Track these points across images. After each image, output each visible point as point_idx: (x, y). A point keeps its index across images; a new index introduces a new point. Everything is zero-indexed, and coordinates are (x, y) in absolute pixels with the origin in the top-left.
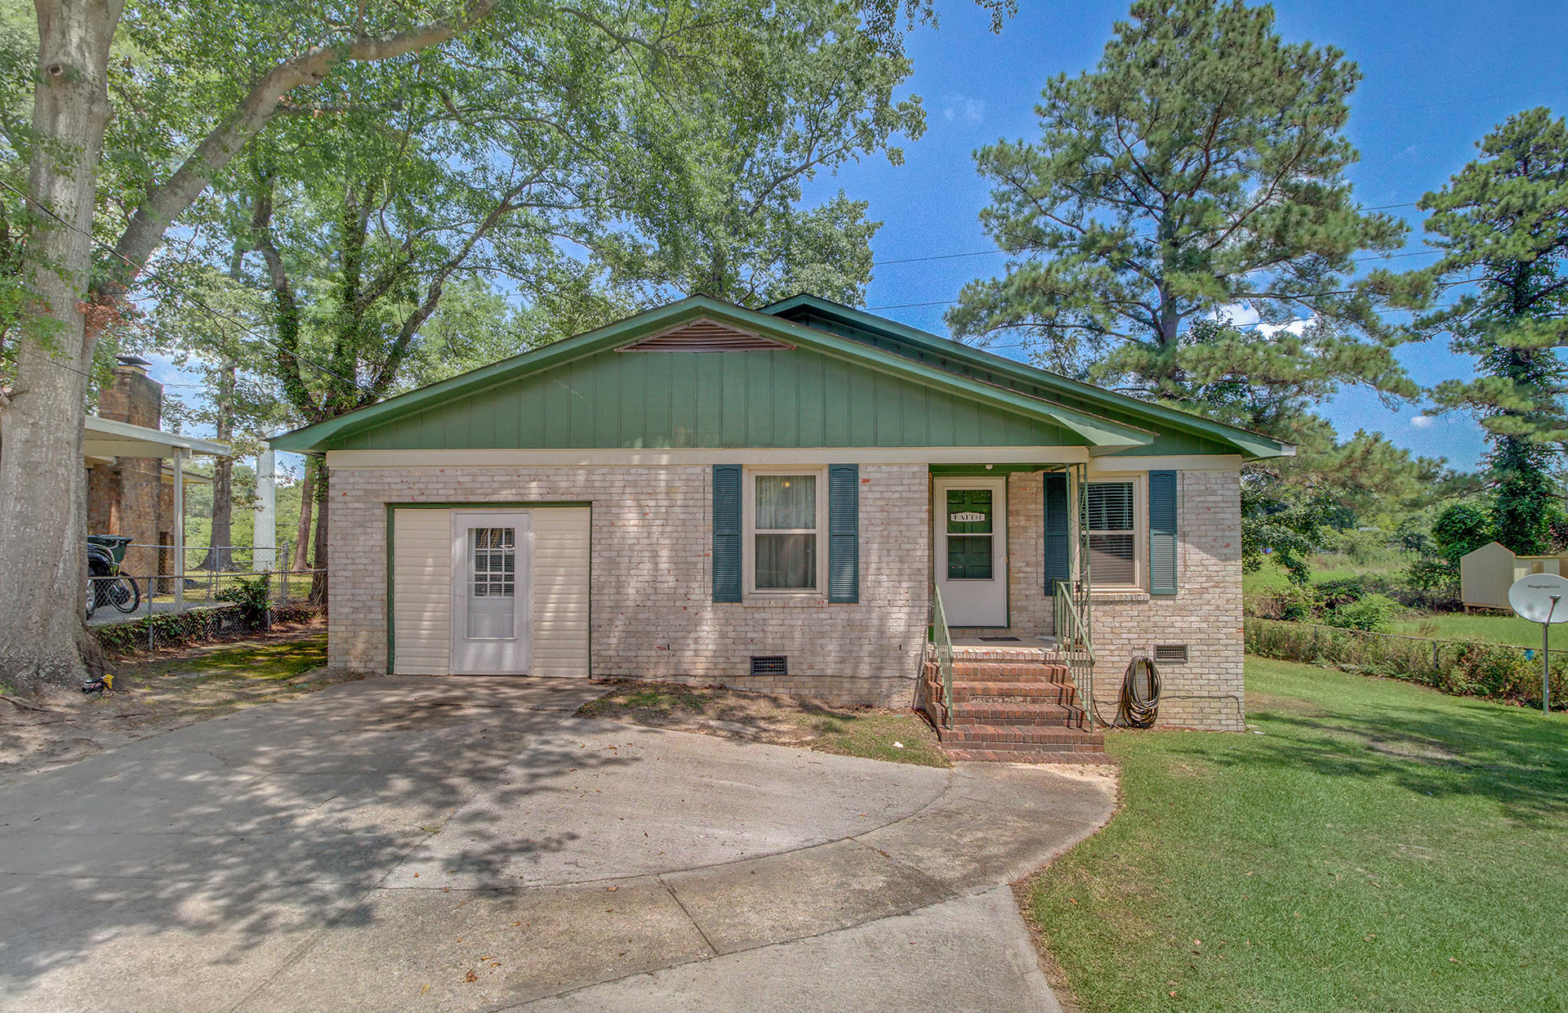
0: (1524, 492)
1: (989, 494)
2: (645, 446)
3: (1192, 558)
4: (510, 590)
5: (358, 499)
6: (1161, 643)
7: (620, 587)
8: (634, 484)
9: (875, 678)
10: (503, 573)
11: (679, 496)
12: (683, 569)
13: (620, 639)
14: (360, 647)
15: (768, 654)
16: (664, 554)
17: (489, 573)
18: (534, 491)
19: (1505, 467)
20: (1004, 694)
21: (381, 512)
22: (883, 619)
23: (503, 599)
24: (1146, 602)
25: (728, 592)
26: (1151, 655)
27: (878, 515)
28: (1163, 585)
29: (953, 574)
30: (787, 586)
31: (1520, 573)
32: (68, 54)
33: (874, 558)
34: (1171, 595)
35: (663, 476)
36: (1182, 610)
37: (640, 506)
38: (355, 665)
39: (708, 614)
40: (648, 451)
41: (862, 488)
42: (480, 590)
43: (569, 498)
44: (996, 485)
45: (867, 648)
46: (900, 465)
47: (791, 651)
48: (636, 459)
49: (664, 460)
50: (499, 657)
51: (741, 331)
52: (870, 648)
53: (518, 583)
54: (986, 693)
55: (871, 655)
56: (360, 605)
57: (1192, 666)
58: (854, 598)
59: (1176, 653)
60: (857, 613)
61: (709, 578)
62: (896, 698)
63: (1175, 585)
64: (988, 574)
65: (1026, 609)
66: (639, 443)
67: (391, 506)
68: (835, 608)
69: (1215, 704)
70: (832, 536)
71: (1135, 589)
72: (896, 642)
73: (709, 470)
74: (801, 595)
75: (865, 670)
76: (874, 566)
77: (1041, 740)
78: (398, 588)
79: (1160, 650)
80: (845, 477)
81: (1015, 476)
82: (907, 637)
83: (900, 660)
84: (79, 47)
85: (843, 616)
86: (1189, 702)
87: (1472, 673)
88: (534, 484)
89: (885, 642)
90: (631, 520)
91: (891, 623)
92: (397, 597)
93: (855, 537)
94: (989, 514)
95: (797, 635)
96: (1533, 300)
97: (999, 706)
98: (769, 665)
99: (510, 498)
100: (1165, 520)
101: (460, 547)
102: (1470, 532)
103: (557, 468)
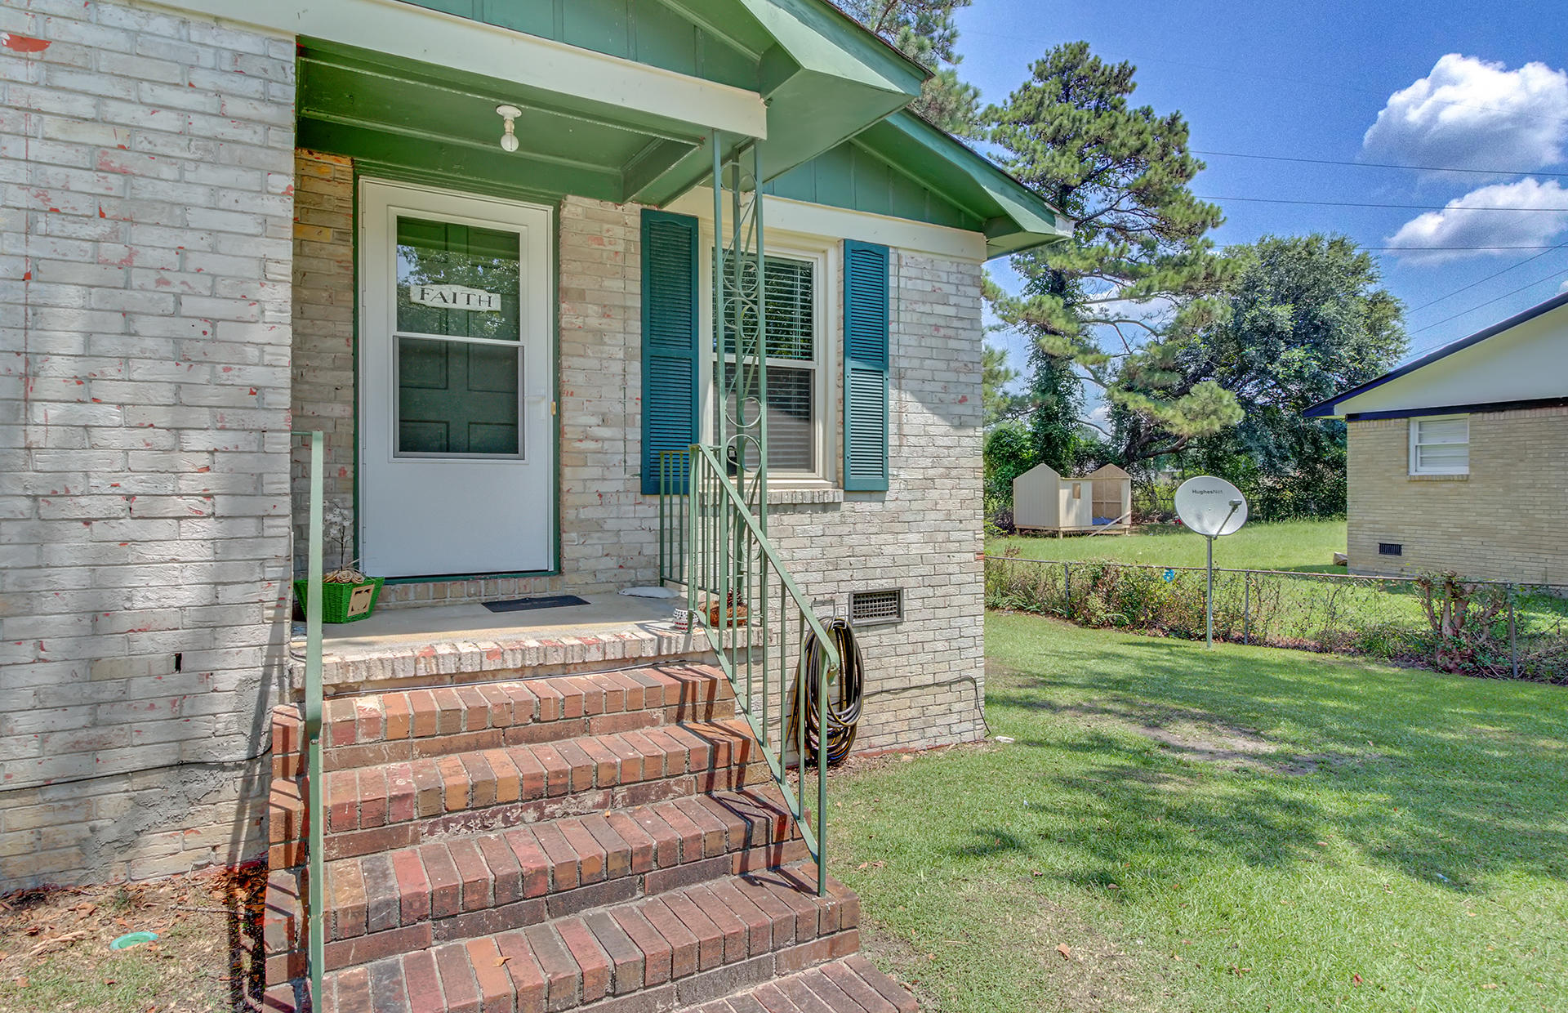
0: (1056, 417)
1: (509, 244)
6: (860, 587)
9: (67, 786)
19: (1043, 392)
20: (544, 793)
22: (104, 566)
24: (834, 506)
26: (843, 611)
28: (863, 479)
29: (410, 442)
31: (1064, 494)
34: (876, 492)
36: (897, 523)
44: (529, 223)
45: (29, 677)
46: (182, 15)
52: (45, 676)
54: (481, 802)
55: (43, 701)
57: (911, 628)
59: (884, 605)
62: (159, 843)
63: (884, 473)
64: (509, 444)
65: (598, 526)
69: (945, 696)
71: (815, 482)
72: (159, 645)
77: (675, 967)
79: (859, 599)
81: (577, 207)
82: (205, 623)
83: (181, 709)
86: (904, 700)
87: (1108, 600)
89: (110, 648)
91: (139, 579)
94: (512, 298)
97: (525, 844)
100: (870, 344)
102: (1014, 455)
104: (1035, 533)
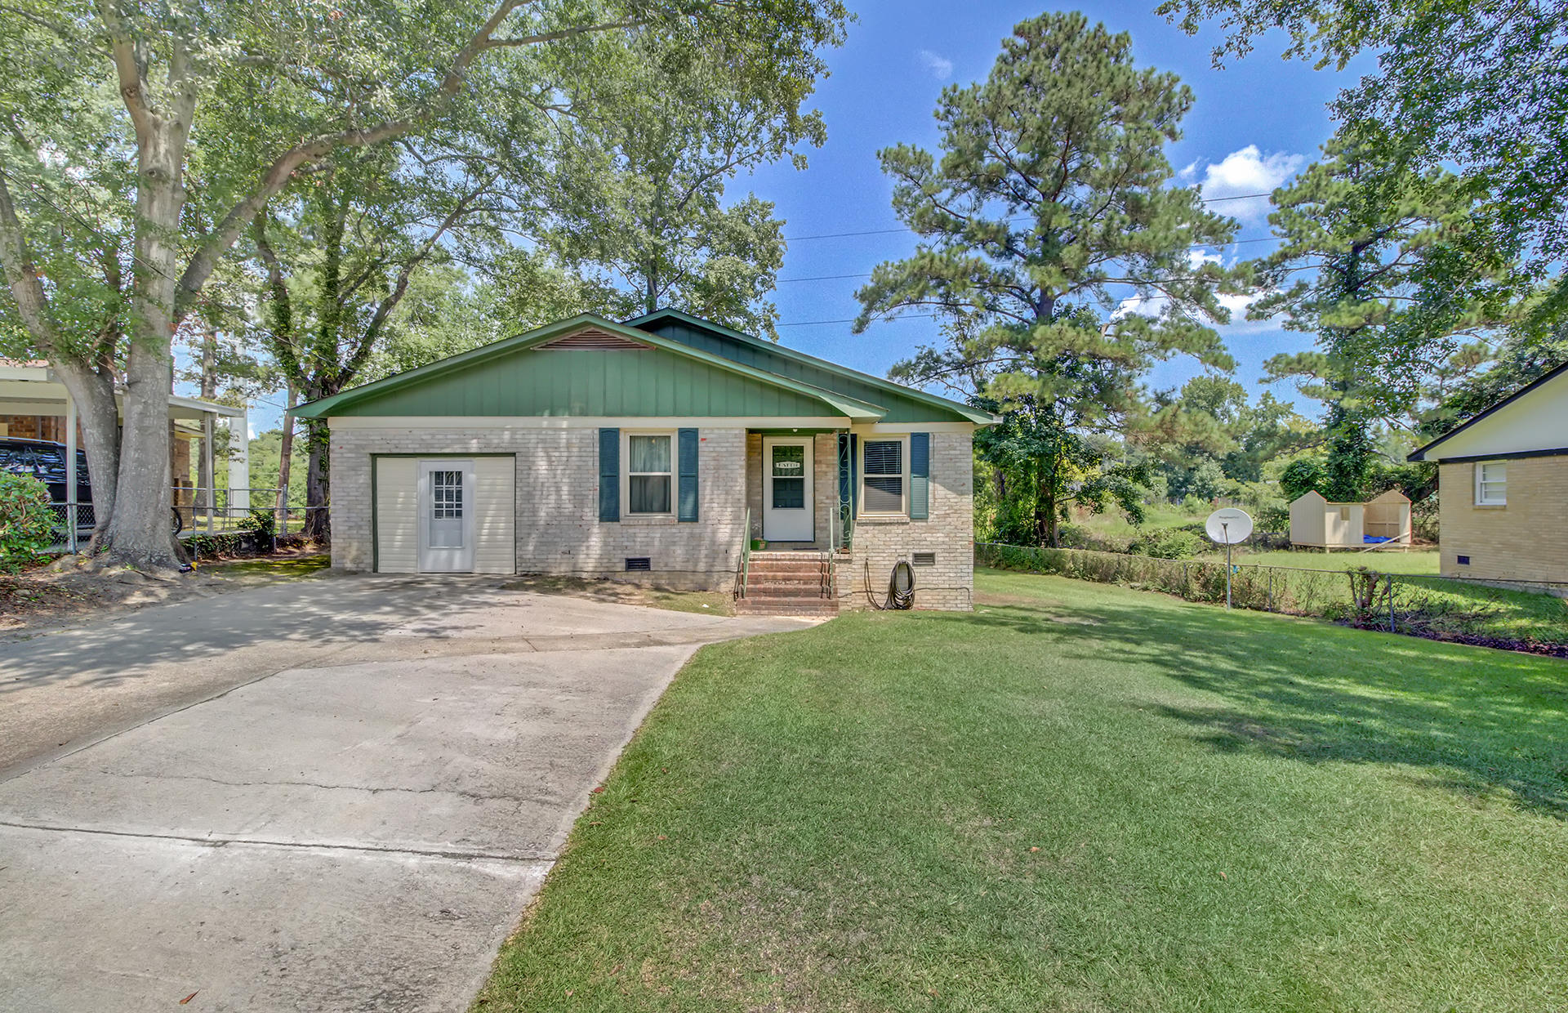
0: (1350, 448)
2: (552, 414)
3: (938, 492)
4: (459, 514)
5: (350, 451)
6: (917, 551)
7: (534, 512)
8: (544, 441)
9: (709, 572)
10: (455, 503)
11: (575, 450)
12: (578, 499)
13: (535, 547)
14: (354, 552)
15: (638, 556)
16: (565, 488)
17: (444, 502)
18: (474, 446)
19: (1335, 428)
20: (786, 579)
21: (368, 460)
22: (714, 533)
23: (455, 520)
24: (907, 523)
25: (610, 514)
26: (910, 560)
27: (712, 463)
28: (919, 514)
29: (775, 506)
30: (652, 511)
31: (1330, 517)
32: (158, 161)
33: (708, 491)
34: (925, 519)
35: (564, 435)
36: (932, 529)
37: (549, 457)
38: (349, 565)
39: (596, 530)
40: (552, 419)
41: (701, 444)
42: (438, 514)
43: (500, 451)
44: (807, 442)
45: (704, 552)
46: (726, 429)
47: (651, 554)
48: (545, 424)
49: (565, 424)
50: (450, 561)
51: (618, 337)
52: (705, 552)
53: (464, 509)
54: (774, 579)
55: (706, 556)
56: (352, 524)
57: (939, 567)
58: (695, 518)
59: (927, 558)
60: (696, 528)
61: (597, 505)
62: (723, 585)
63: (927, 512)
64: (801, 505)
65: (825, 528)
66: (547, 412)
67: (374, 456)
68: (682, 525)
69: (954, 593)
70: (681, 477)
71: (902, 515)
72: (723, 548)
73: (597, 432)
74: (660, 516)
75: (702, 567)
76: (708, 497)
78: (379, 513)
79: (917, 557)
80: (689, 437)
81: (819, 436)
82: (730, 544)
83: (726, 559)
84: (165, 155)
85: (688, 530)
86: (935, 592)
88: (475, 441)
89: (716, 548)
90: (542, 466)
91: (720, 535)
92: (380, 519)
93: (696, 477)
94: (802, 462)
95: (657, 543)
96: (1361, 283)
97: (783, 586)
98: (638, 564)
99: (459, 451)
100: (922, 468)
101: (425, 483)
102: (1307, 482)
103: (492, 429)
104: (1304, 548)
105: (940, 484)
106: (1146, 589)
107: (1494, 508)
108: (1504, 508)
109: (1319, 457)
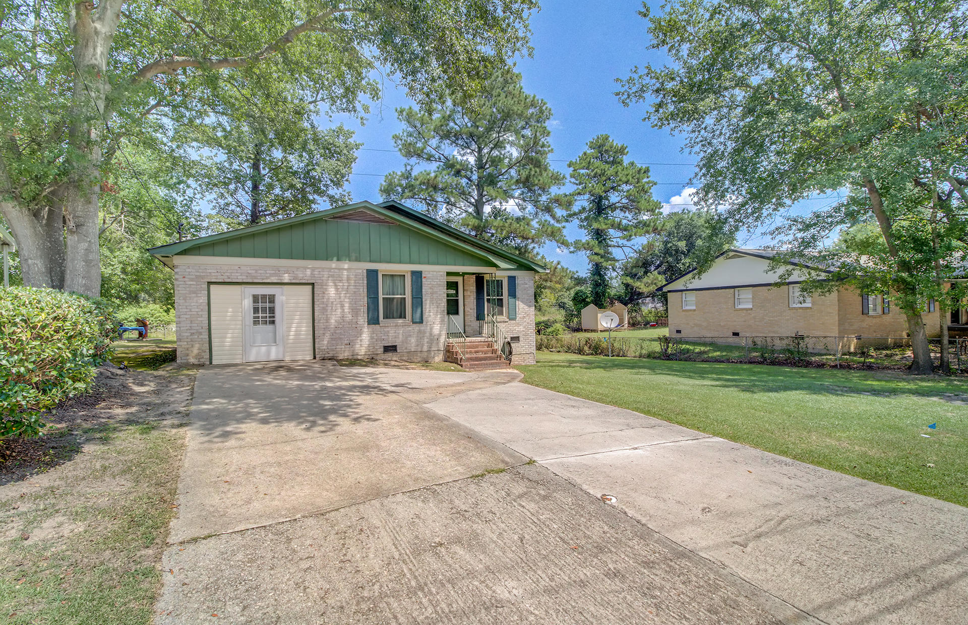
0: (600, 284)
1: (457, 283)
2: (338, 260)
3: (521, 306)
4: (273, 322)
5: (192, 280)
6: (512, 336)
7: (327, 320)
8: (332, 276)
9: (429, 351)
10: (268, 315)
11: (353, 282)
12: (355, 311)
13: (328, 341)
14: (195, 351)
15: (390, 344)
16: (347, 305)
17: (260, 315)
18: (286, 278)
19: (594, 275)
20: (476, 352)
21: (205, 286)
22: (431, 329)
23: (270, 327)
24: (507, 322)
25: (373, 321)
26: (509, 340)
27: (430, 290)
28: (512, 317)
29: (449, 313)
30: (393, 318)
31: (600, 316)
33: (428, 306)
34: (514, 319)
35: (345, 273)
36: (518, 325)
37: (336, 285)
38: (192, 360)
39: (366, 330)
40: (339, 262)
41: (423, 280)
42: (256, 323)
43: (304, 281)
44: (459, 280)
45: (426, 340)
46: (437, 272)
47: (397, 343)
48: (334, 266)
49: (346, 266)
50: (268, 353)
51: (377, 216)
53: (278, 319)
54: (471, 352)
55: (427, 342)
56: (195, 331)
57: (521, 343)
58: (421, 322)
59: (516, 339)
60: (422, 327)
61: (366, 315)
62: (436, 358)
63: (516, 316)
64: (457, 313)
65: (470, 326)
66: (335, 258)
67: (209, 283)
68: (415, 325)
69: (528, 356)
70: (413, 298)
71: (504, 317)
72: (436, 337)
73: (365, 271)
74: (400, 321)
75: (425, 348)
76: (428, 310)
77: (492, 364)
78: (213, 323)
79: (512, 338)
80: (417, 276)
81: (466, 276)
82: (440, 335)
83: (438, 344)
85: (417, 328)
86: (521, 356)
87: (590, 348)
88: (286, 275)
89: (432, 337)
90: (332, 291)
91: (434, 330)
92: (213, 327)
93: (421, 298)
94: (457, 291)
95: (401, 336)
96: (603, 209)
97: (474, 355)
98: (390, 349)
99: (275, 281)
100: (513, 294)
101: (248, 303)
102: (584, 300)
103: (298, 268)
104: (589, 330)
105: (522, 302)
106: (559, 352)
107: (691, 310)
108: (694, 310)
109: (587, 289)
